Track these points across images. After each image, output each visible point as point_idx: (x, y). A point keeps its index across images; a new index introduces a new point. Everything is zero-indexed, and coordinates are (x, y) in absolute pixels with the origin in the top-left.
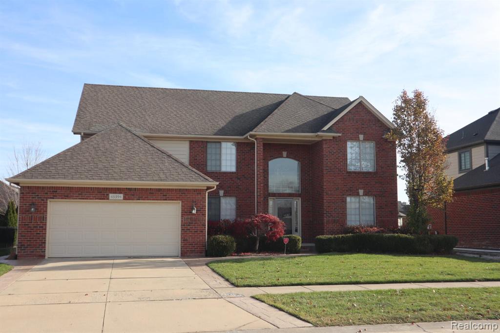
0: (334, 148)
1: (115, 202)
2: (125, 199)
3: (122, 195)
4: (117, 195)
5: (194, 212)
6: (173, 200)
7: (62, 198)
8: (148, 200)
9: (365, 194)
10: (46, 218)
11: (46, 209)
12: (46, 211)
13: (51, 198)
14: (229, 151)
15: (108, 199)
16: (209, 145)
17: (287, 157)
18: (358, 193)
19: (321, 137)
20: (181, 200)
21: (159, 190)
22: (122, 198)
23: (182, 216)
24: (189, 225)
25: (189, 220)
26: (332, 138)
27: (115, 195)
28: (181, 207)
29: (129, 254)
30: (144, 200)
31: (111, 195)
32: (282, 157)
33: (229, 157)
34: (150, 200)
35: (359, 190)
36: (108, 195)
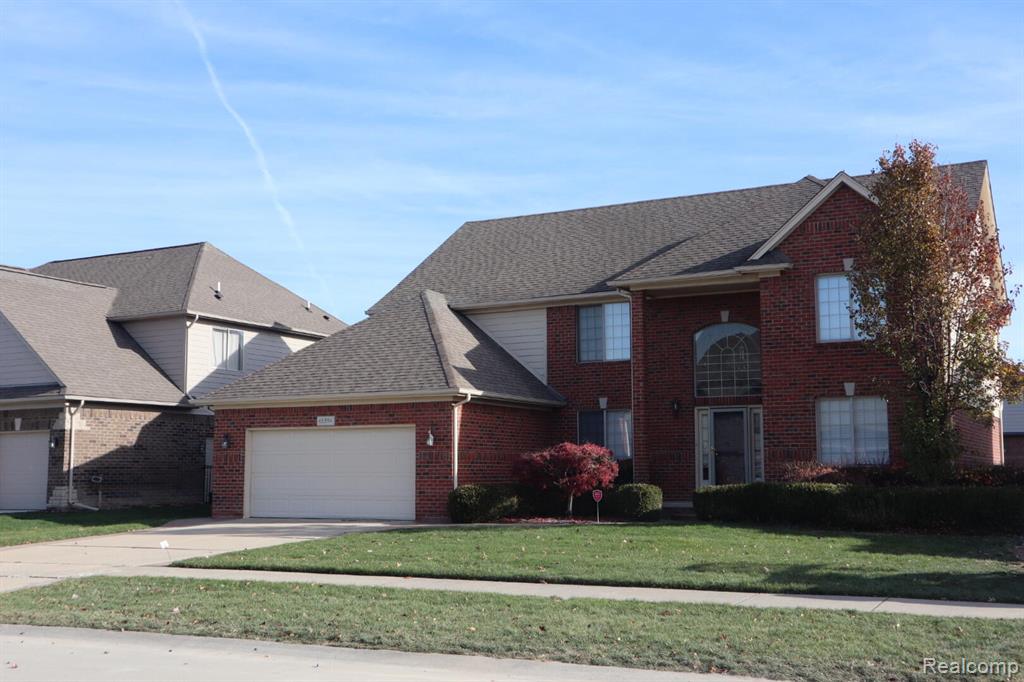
0: (784, 295)
1: (326, 429)
2: (338, 423)
3: (332, 418)
4: (327, 417)
5: (430, 442)
6: (403, 423)
7: (261, 426)
8: (368, 424)
9: (862, 392)
10: (244, 457)
11: (244, 443)
12: (244, 447)
13: (250, 427)
14: (618, 321)
15: (316, 425)
16: (583, 313)
17: (731, 320)
18: (843, 390)
19: (755, 274)
20: (415, 422)
21: (383, 406)
22: (333, 423)
23: (417, 451)
24: (427, 467)
25: (427, 457)
26: (778, 275)
27: (324, 418)
28: (414, 434)
29: (345, 516)
30: (363, 424)
31: (319, 418)
32: (719, 322)
33: (618, 333)
34: (371, 424)
35: (846, 384)
36: (316, 418)
